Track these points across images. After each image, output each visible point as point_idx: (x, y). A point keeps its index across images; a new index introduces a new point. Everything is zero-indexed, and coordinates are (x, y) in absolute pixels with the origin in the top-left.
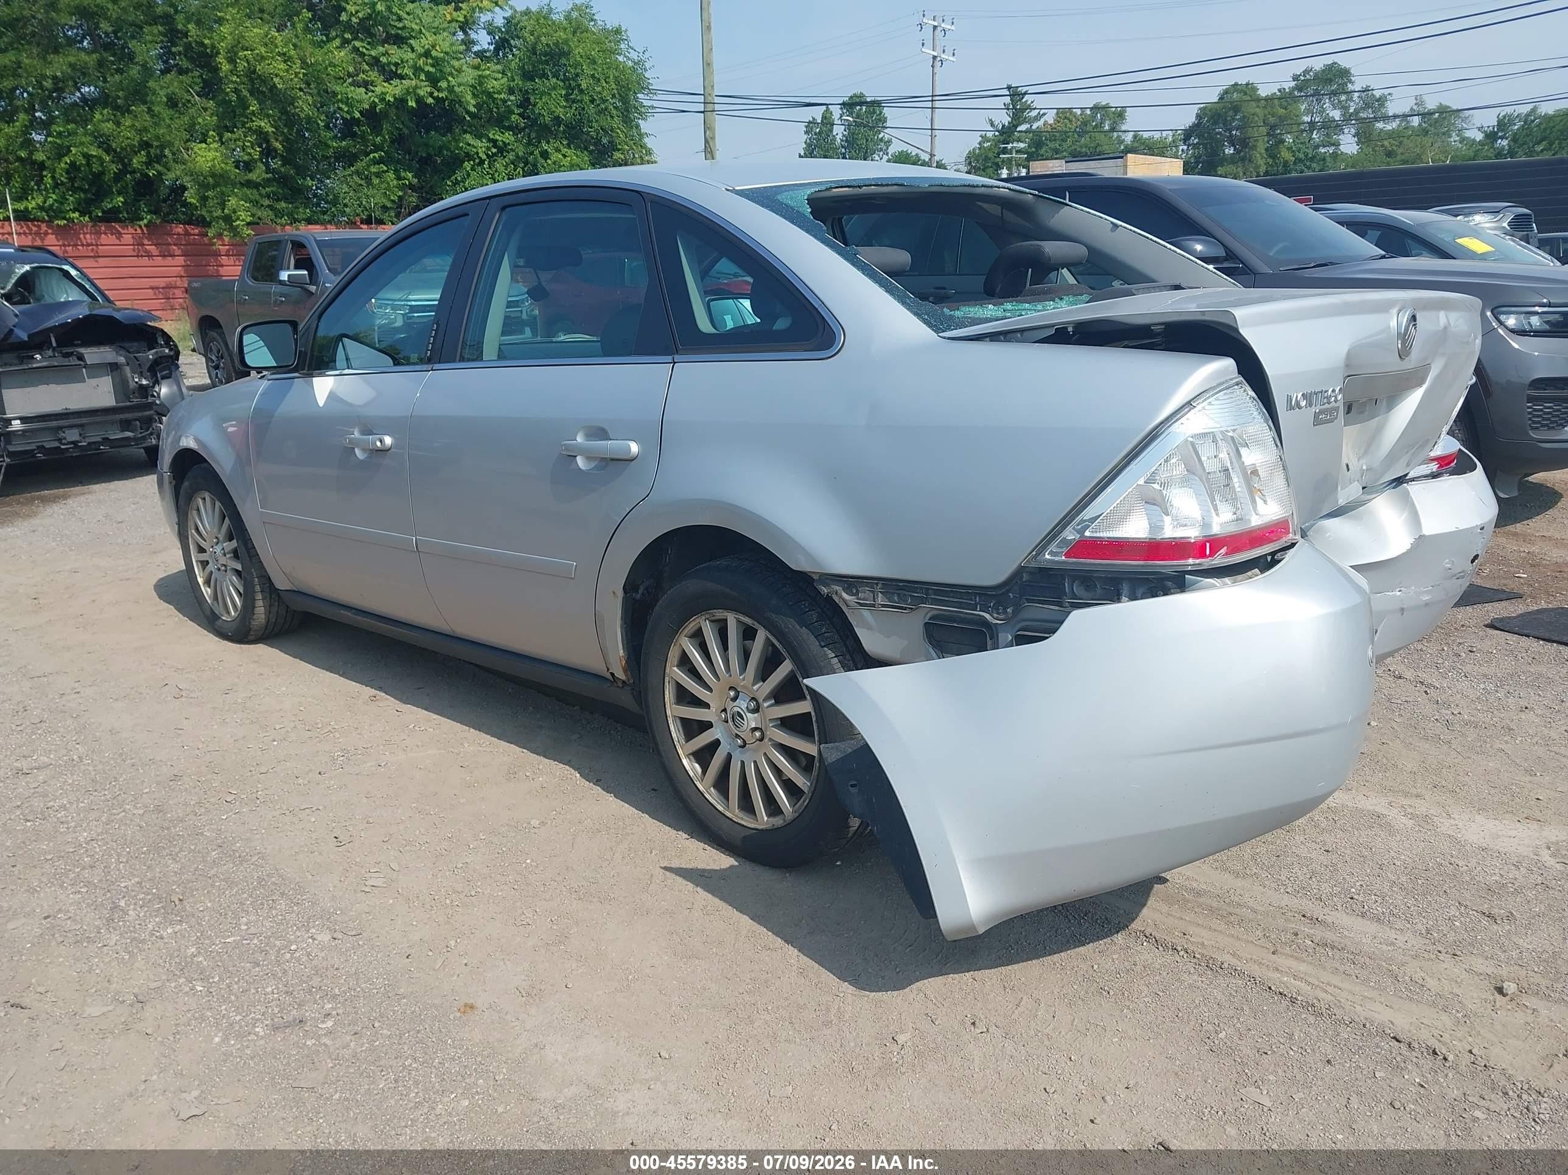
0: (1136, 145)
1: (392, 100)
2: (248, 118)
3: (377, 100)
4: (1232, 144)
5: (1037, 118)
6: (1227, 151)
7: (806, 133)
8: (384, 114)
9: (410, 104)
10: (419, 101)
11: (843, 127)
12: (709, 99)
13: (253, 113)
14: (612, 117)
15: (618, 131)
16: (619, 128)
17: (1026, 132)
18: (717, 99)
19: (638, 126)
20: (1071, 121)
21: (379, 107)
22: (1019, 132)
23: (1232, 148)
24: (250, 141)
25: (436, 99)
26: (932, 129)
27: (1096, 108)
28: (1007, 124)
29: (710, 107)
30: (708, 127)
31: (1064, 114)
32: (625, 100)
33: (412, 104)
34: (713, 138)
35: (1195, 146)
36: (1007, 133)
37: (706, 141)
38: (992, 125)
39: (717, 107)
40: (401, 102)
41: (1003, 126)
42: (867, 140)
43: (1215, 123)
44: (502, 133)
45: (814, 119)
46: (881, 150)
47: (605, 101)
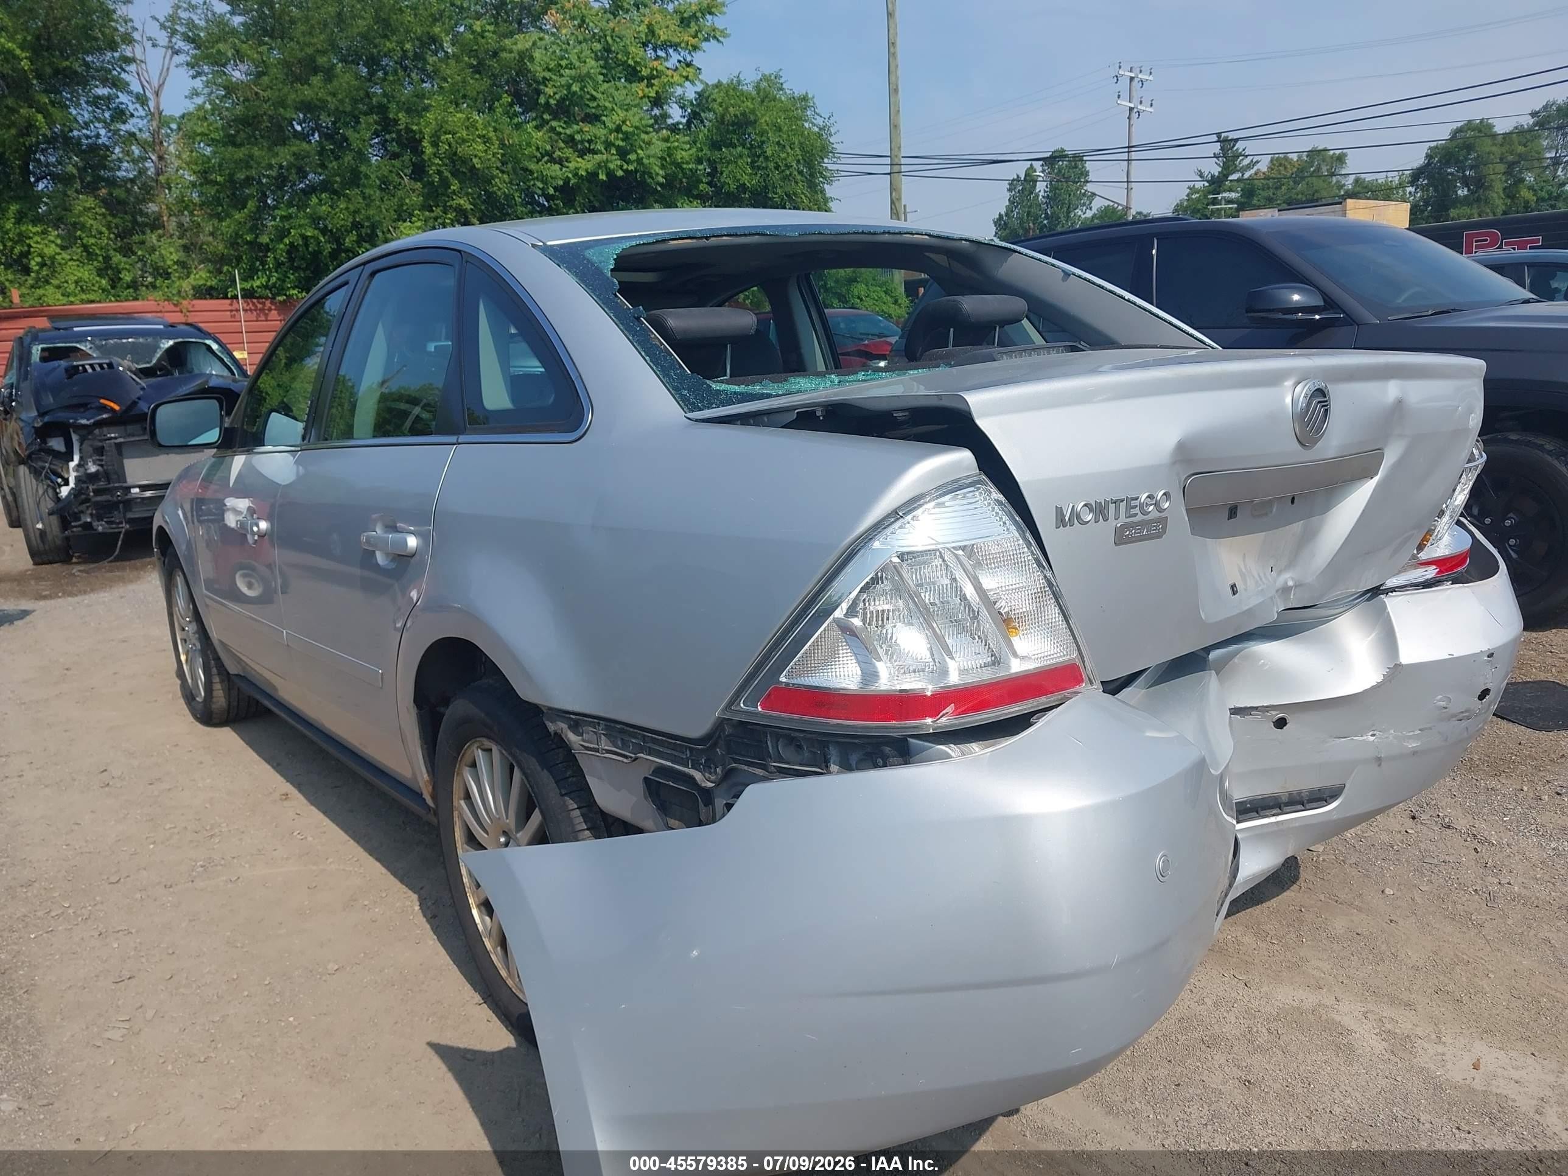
0: (1358, 189)
1: (584, 174)
2: (448, 197)
3: (570, 175)
4: (1466, 183)
5: (1249, 167)
6: (1460, 192)
7: (1010, 190)
8: (577, 188)
9: (601, 177)
10: (610, 174)
11: (1045, 184)
12: (896, 161)
13: (454, 192)
14: (797, 183)
15: (803, 196)
16: (803, 193)
17: (1238, 180)
18: (903, 161)
19: (823, 191)
20: (1286, 168)
21: (572, 182)
22: (1231, 181)
23: (1466, 190)
24: (450, 219)
25: (626, 171)
26: (1128, 182)
27: (1314, 153)
28: (1217, 174)
29: (896, 168)
30: (894, 188)
31: (1279, 162)
32: (810, 165)
33: (602, 177)
34: (899, 199)
35: (1423, 188)
36: (1217, 183)
37: (892, 202)
38: (1201, 176)
39: (903, 168)
40: (592, 175)
41: (1213, 176)
42: (1070, 195)
43: (1448, 164)
44: (691, 202)
45: (1018, 176)
46: (1084, 205)
47: (789, 167)
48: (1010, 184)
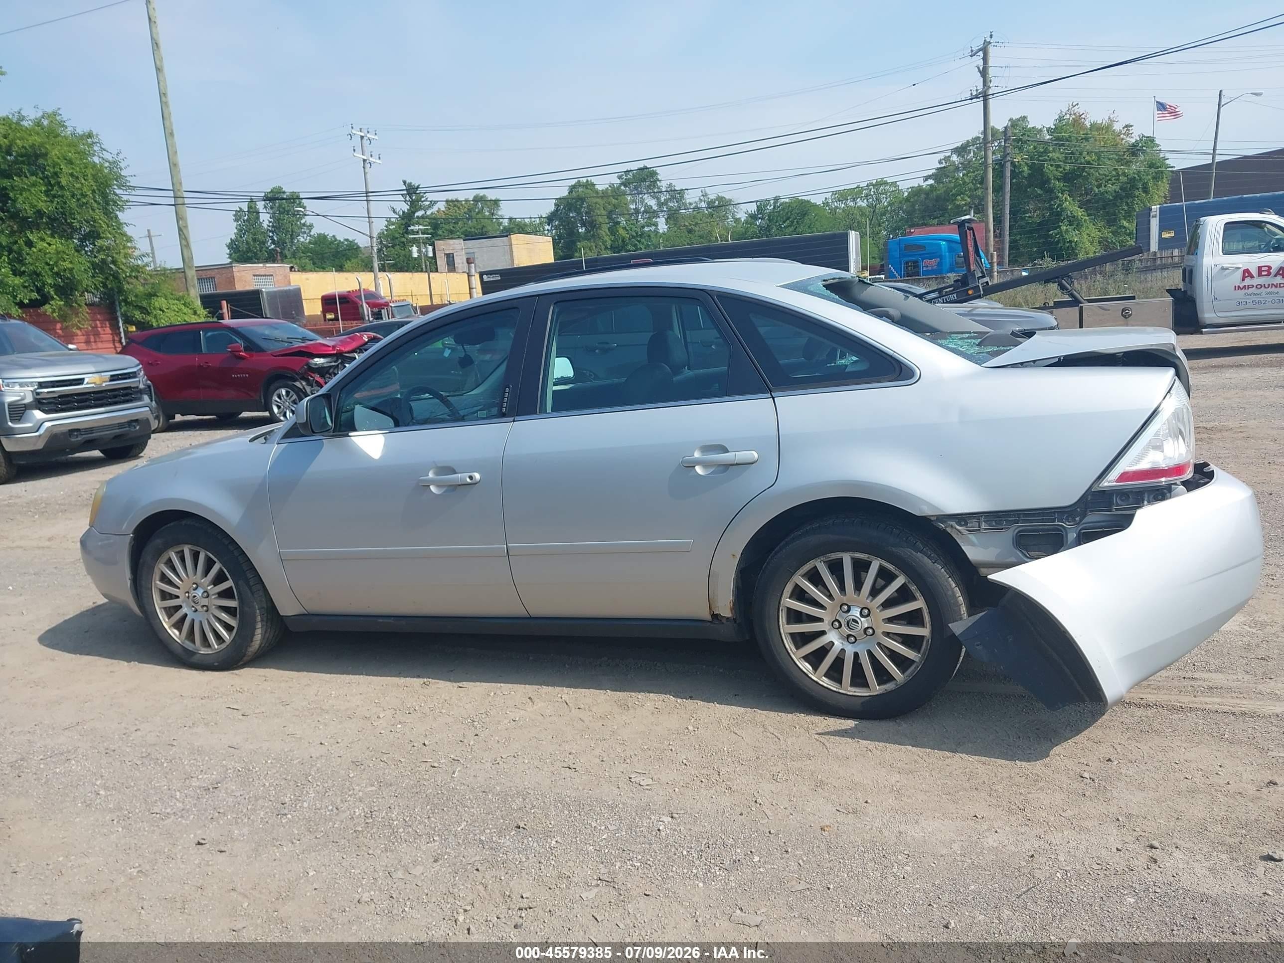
0: (512, 226)
4: (584, 224)
5: (430, 207)
6: (580, 230)
7: (236, 220)
11: (269, 215)
12: (179, 194)
14: (93, 210)
15: (100, 221)
16: (101, 219)
17: (423, 217)
18: (186, 195)
19: (116, 217)
20: (459, 208)
22: (418, 217)
23: (584, 229)
26: (369, 217)
27: (477, 199)
28: (406, 211)
29: (180, 201)
30: (179, 218)
31: (452, 204)
32: (105, 196)
34: (186, 227)
35: (556, 228)
36: (407, 218)
37: (180, 230)
38: (394, 212)
39: (187, 201)
41: (404, 212)
42: (292, 225)
43: (570, 210)
45: (240, 208)
46: (305, 233)
47: (85, 196)
48: (234, 216)
